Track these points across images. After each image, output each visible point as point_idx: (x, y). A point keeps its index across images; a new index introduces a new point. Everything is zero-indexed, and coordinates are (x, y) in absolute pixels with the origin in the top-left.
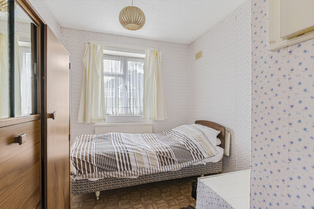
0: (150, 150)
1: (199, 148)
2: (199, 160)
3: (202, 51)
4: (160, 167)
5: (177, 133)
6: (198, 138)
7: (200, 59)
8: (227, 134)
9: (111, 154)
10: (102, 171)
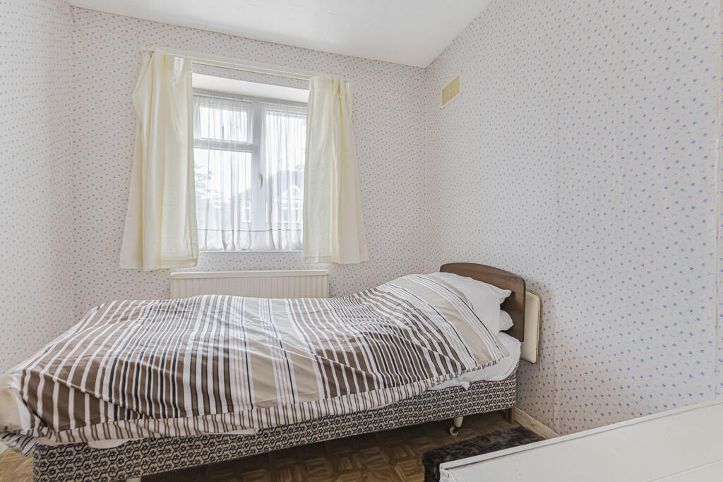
0: (298, 347)
1: (449, 340)
2: (448, 375)
3: (459, 77)
4: (325, 401)
5: (389, 297)
6: (447, 309)
7: (455, 101)
8: (532, 299)
9: (169, 362)
10: (129, 418)
